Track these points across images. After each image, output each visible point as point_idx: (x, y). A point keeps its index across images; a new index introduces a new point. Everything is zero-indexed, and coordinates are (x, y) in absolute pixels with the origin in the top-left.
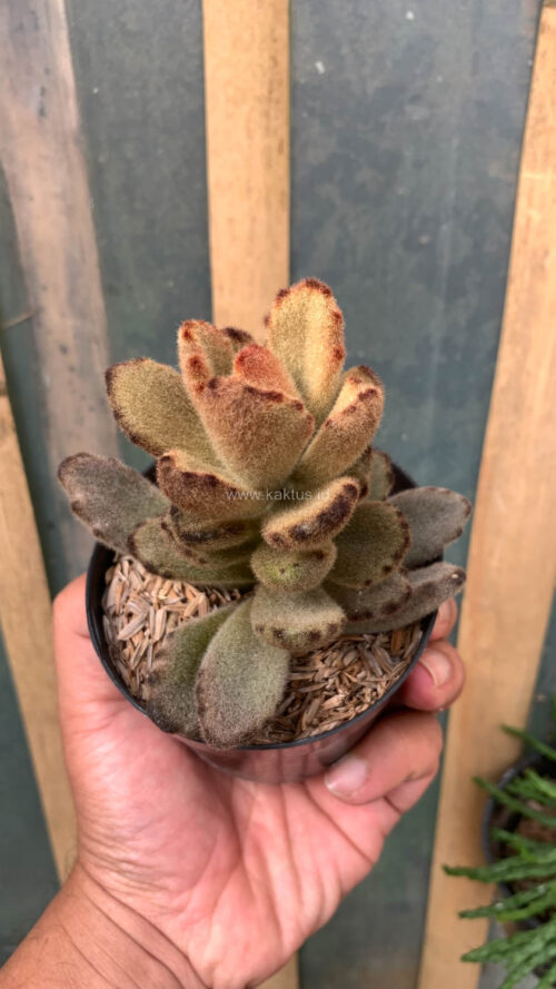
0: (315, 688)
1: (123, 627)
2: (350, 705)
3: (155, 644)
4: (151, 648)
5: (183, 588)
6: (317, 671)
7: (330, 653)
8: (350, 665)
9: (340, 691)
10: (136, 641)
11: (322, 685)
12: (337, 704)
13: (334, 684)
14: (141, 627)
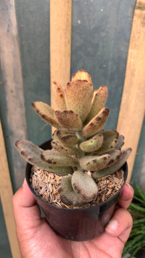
0: (102, 191)
1: (40, 192)
2: (114, 192)
3: (51, 193)
4: (50, 195)
5: (55, 176)
6: (101, 187)
7: (102, 181)
8: (109, 183)
9: (109, 190)
10: (45, 193)
11: (104, 190)
12: (110, 193)
13: (107, 189)
14: (46, 190)
